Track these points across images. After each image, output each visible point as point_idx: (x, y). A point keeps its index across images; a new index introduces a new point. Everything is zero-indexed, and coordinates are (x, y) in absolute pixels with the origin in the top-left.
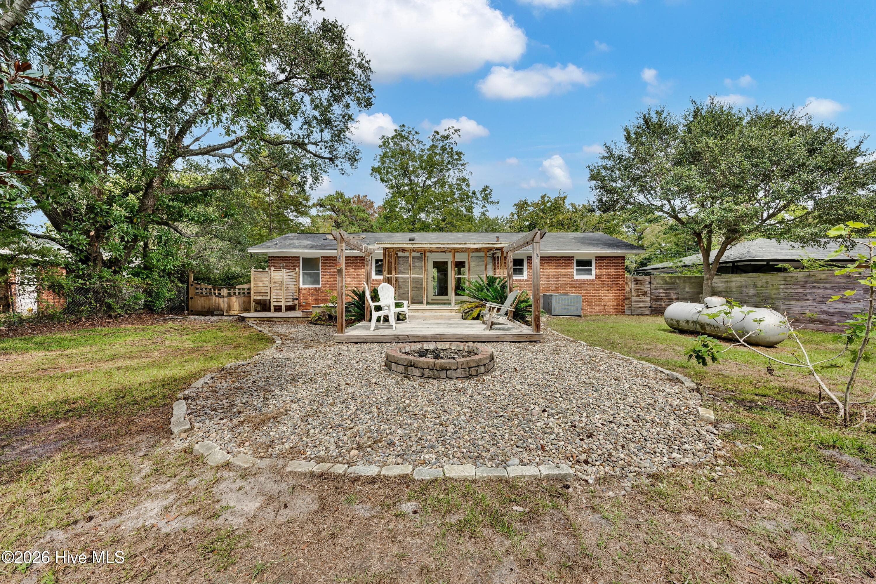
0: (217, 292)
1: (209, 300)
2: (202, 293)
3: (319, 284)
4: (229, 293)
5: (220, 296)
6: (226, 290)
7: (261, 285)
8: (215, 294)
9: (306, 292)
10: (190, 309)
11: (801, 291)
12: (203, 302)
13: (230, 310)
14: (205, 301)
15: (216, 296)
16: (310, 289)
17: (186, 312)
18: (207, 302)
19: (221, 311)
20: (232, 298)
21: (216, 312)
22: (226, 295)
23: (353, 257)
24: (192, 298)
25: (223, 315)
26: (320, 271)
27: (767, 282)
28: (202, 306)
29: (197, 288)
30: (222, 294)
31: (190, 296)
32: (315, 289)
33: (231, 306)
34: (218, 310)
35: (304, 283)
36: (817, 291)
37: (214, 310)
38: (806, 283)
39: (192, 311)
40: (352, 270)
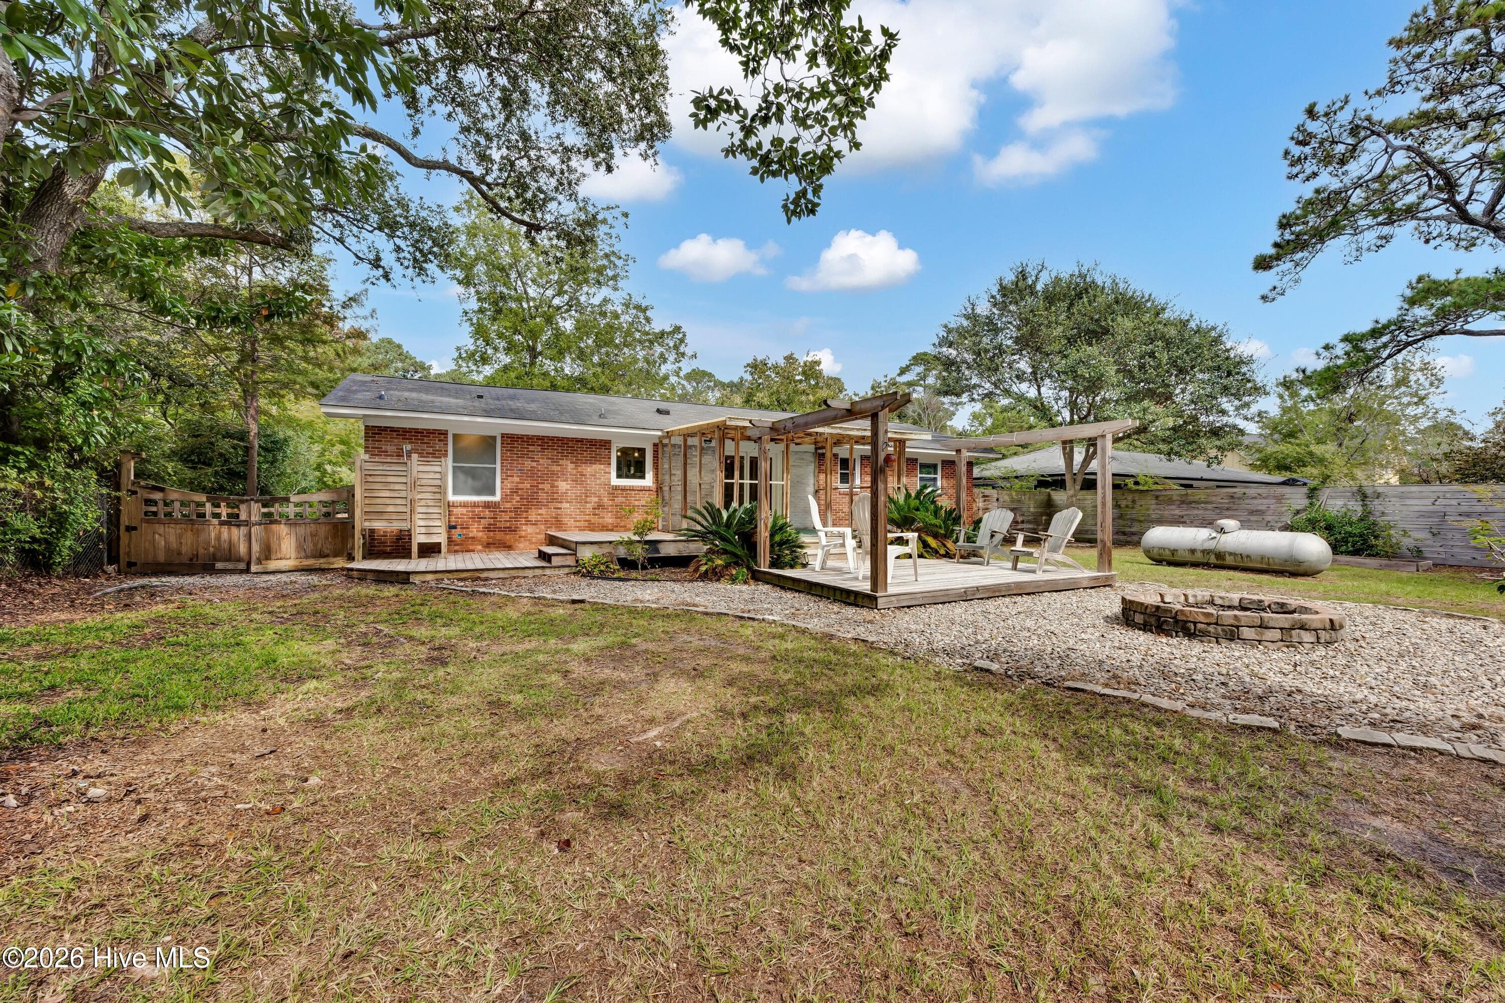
0: (224, 511)
1: (197, 533)
2: (169, 515)
3: (493, 493)
4: (265, 515)
5: (233, 520)
6: (255, 507)
7: (387, 494)
8: (217, 516)
9: (464, 510)
10: (123, 559)
11: (1177, 512)
12: (172, 539)
13: (268, 558)
14: (180, 536)
15: (222, 523)
16: (475, 505)
17: (110, 569)
18: (188, 539)
19: (239, 560)
20: (274, 527)
21: (219, 565)
22: (255, 518)
23: (572, 440)
24: (129, 529)
25: (247, 571)
26: (498, 466)
27: (1134, 501)
28: (168, 549)
29: (149, 502)
30: (243, 517)
31: (125, 521)
32: (487, 505)
33: (274, 546)
34: (228, 559)
35: (456, 492)
36: (1196, 512)
37: (215, 558)
38: (1183, 502)
39: (131, 564)
40: (571, 466)
